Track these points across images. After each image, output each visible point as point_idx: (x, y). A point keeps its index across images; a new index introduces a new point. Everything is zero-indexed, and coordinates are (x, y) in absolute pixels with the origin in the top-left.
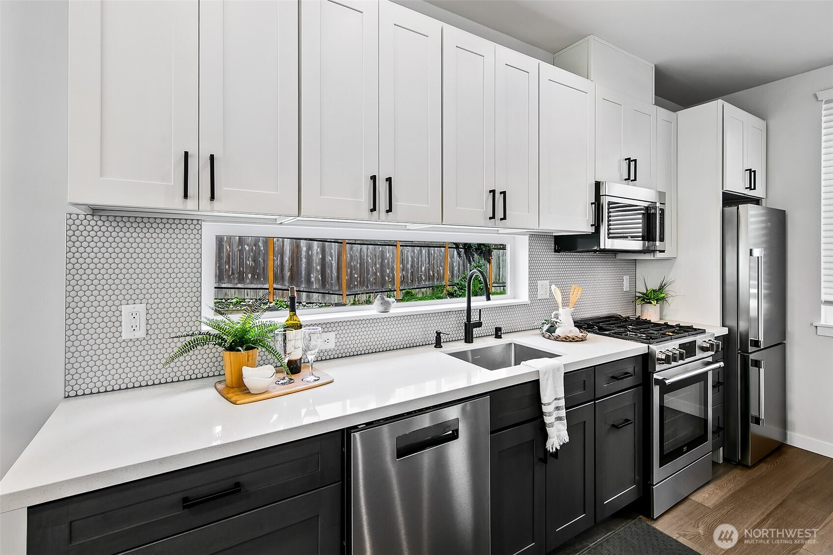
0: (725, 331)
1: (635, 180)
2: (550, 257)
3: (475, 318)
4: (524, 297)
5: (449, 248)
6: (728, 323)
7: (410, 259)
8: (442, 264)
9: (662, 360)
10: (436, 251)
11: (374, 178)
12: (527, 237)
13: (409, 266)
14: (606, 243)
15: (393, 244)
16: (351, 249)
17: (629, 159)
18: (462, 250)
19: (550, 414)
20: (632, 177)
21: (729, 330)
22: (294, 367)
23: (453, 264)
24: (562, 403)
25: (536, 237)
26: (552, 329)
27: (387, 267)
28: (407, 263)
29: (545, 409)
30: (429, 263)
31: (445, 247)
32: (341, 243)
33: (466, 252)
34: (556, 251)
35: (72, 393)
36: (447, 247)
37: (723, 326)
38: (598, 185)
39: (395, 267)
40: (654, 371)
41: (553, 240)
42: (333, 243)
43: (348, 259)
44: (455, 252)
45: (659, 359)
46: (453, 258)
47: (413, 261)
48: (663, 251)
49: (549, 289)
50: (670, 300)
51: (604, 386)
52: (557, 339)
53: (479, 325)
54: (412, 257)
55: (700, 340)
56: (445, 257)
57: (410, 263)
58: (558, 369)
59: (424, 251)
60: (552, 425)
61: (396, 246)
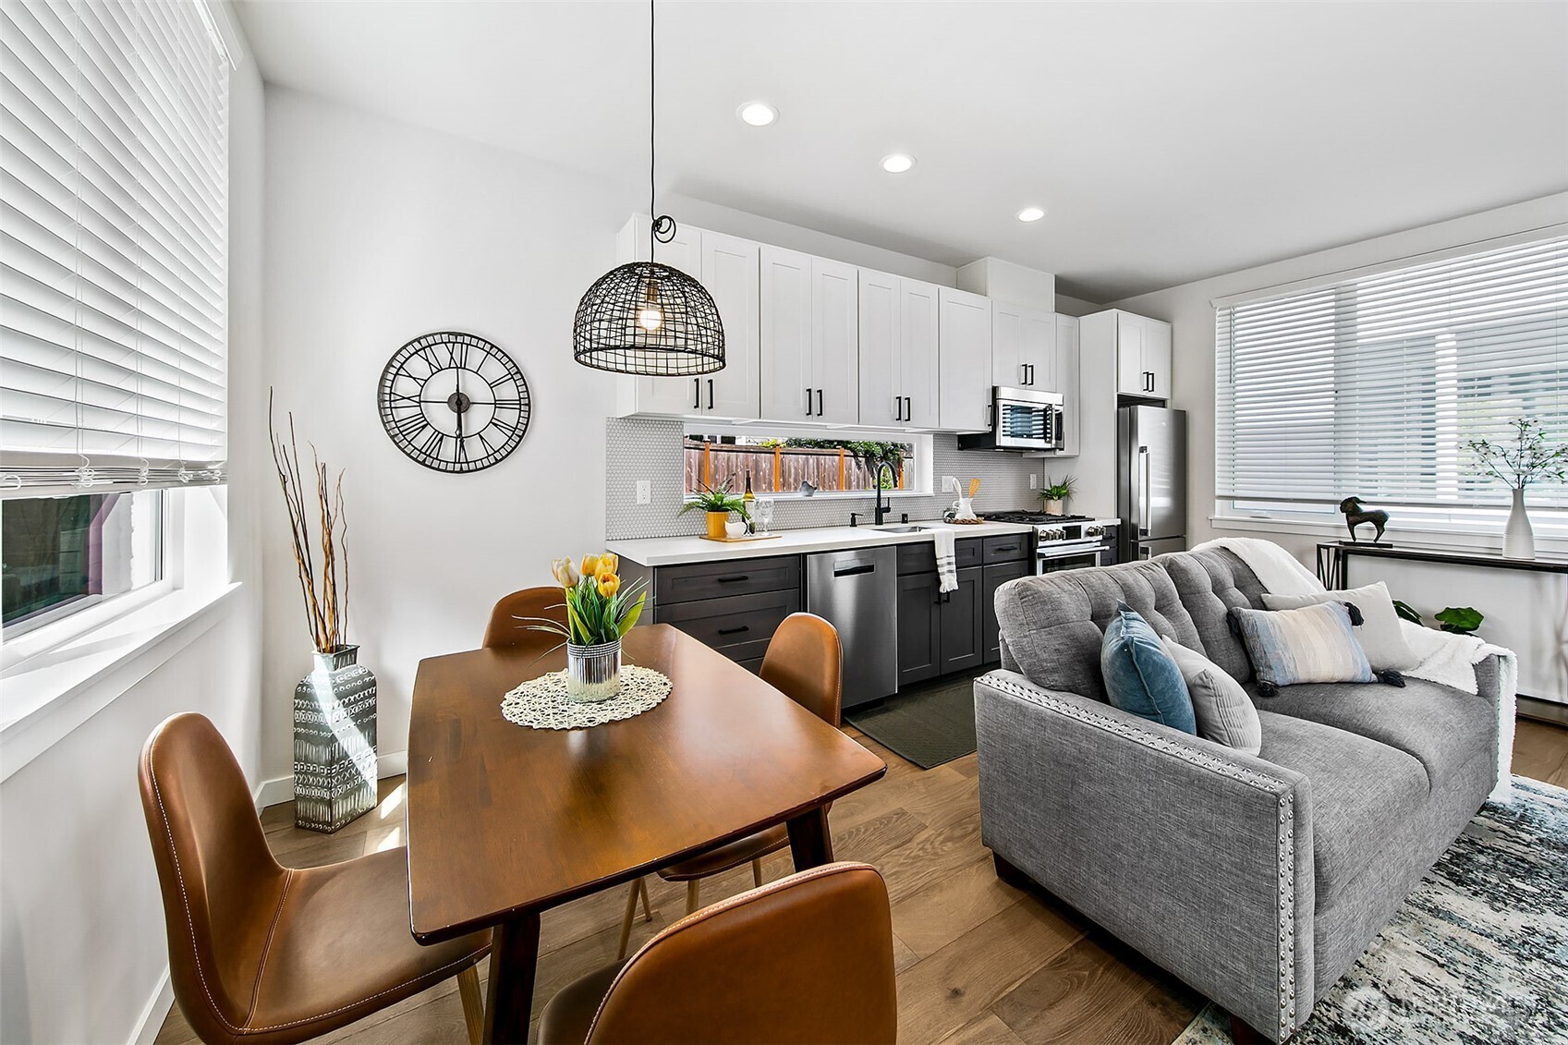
0: (1118, 522)
1: (1032, 384)
2: (954, 455)
3: (884, 505)
4: (929, 490)
5: (845, 456)
6: (1121, 515)
7: (793, 471)
8: (836, 478)
9: (1043, 537)
10: (827, 460)
11: (809, 390)
12: (932, 436)
13: (792, 480)
14: (1004, 441)
15: (771, 450)
16: (716, 457)
17: (1026, 365)
18: (863, 460)
19: (942, 566)
20: (1029, 381)
21: (1122, 521)
22: (751, 529)
23: (850, 477)
24: (953, 560)
25: (941, 437)
26: (952, 516)
27: (762, 481)
28: (790, 476)
29: (938, 562)
30: (818, 476)
31: (839, 455)
32: (704, 449)
33: (867, 462)
34: (959, 449)
35: (610, 538)
36: (842, 455)
37: (1118, 517)
38: (995, 390)
39: (773, 481)
40: (1037, 547)
41: (957, 438)
42: (693, 450)
43: (712, 471)
44: (854, 463)
45: (1041, 537)
46: (850, 469)
47: (797, 474)
48: (1063, 449)
49: (951, 482)
50: (1073, 496)
51: (990, 555)
52: (955, 522)
53: (888, 510)
54: (795, 468)
55: (1085, 526)
56: (840, 468)
57: (793, 476)
58: (950, 534)
59: (811, 461)
60: (943, 574)
61: (774, 453)
